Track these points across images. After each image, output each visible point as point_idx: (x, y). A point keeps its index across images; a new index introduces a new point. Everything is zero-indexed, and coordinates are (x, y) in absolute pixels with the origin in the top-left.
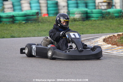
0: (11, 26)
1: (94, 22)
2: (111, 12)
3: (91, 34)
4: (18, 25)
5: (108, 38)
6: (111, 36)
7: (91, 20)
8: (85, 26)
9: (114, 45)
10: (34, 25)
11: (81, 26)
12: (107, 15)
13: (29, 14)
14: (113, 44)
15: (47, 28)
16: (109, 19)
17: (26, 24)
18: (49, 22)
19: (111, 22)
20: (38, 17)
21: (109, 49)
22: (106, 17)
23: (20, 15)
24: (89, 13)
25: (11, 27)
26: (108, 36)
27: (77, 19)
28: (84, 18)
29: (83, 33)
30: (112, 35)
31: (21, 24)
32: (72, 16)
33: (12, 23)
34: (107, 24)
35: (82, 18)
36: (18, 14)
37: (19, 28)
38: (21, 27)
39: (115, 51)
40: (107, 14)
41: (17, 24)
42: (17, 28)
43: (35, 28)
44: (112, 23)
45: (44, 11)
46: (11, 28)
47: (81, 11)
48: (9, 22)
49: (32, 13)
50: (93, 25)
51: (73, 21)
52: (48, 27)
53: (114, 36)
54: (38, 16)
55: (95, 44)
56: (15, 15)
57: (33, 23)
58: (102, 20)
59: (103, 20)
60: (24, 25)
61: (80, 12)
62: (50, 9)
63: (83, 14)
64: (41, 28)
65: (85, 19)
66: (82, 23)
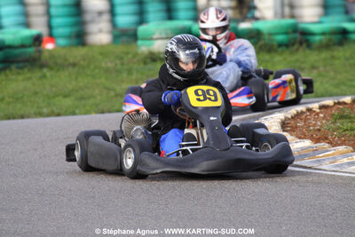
2: (265, 31)
5: (292, 117)
10: (29, 75)
13: (11, 43)
14: (317, 141)
15: (70, 87)
16: (259, 53)
18: (74, 65)
19: (268, 61)
20: (40, 52)
21: (305, 155)
26: (293, 111)
27: (159, 53)
30: (303, 108)
39: (327, 162)
40: (252, 37)
43: (34, 84)
47: (171, 29)
49: (22, 39)
51: (149, 60)
52: (73, 83)
53: (309, 110)
54: (40, 48)
57: (26, 70)
61: (168, 32)
64: (52, 86)
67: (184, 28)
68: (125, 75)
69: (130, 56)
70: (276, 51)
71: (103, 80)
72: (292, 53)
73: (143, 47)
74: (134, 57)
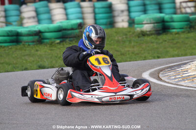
0: (37, 48)
1: (177, 35)
3: (173, 56)
4: (48, 46)
7: (171, 33)
8: (162, 43)
11: (155, 44)
13: (66, 27)
17: (62, 43)
20: (82, 32)
23: (50, 30)
24: (167, 22)
25: (37, 51)
27: (147, 31)
28: (160, 30)
29: (159, 55)
31: (53, 44)
32: (138, 27)
33: (38, 43)
35: (157, 31)
36: (48, 28)
37: (50, 52)
38: (54, 50)
41: (46, 44)
42: (48, 51)
45: (89, 20)
46: (36, 53)
47: (153, 18)
48: (33, 42)
49: (72, 25)
50: (175, 41)
51: (141, 35)
54: (82, 30)
55: (184, 75)
56: (43, 30)
57: (74, 42)
58: (189, 32)
59: (192, 32)
60: (59, 46)
61: (152, 20)
62: (99, 16)
63: (157, 23)
65: (161, 32)
66: (157, 38)
67: (160, 17)
68: (127, 43)
69: (131, 33)
71: (115, 47)
73: (138, 28)
74: (133, 34)
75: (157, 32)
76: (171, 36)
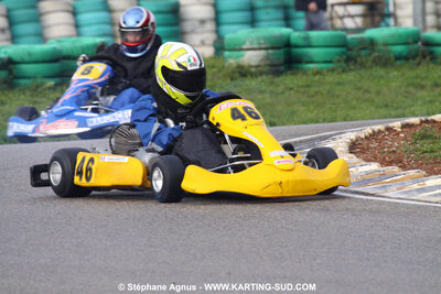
0: (4, 98)
1: (317, 77)
2: (380, 41)
3: (304, 123)
4: (28, 93)
5: (366, 137)
6: (380, 131)
7: (305, 72)
8: (283, 92)
9: (390, 163)
11: (267, 95)
12: (363, 53)
13: (70, 53)
14: (384, 163)
16: (371, 67)
17: (59, 88)
19: (382, 77)
21: (370, 180)
22: (359, 60)
23: (33, 59)
24: (297, 46)
25: (3, 103)
26: (368, 130)
27: (252, 67)
28: (280, 65)
29: (276, 120)
30: (381, 127)
31: (40, 89)
32: (230, 57)
33: (5, 86)
34: (365, 84)
35: (272, 65)
36: (29, 54)
38: (41, 102)
39: (394, 188)
40: (364, 49)
41: (23, 90)
44: (382, 82)
46: (1, 107)
47: (264, 38)
49: (83, 49)
50: (312, 90)
51: (237, 75)
53: (389, 129)
56: (16, 58)
58: (344, 71)
59: (351, 70)
60: (53, 95)
61: (262, 41)
63: (273, 48)
65: (282, 68)
66: (272, 83)
67: (281, 36)
69: (215, 70)
70: (392, 65)
72: (411, 68)
73: (232, 59)
74: (220, 71)
75: (274, 69)
76: (304, 78)
